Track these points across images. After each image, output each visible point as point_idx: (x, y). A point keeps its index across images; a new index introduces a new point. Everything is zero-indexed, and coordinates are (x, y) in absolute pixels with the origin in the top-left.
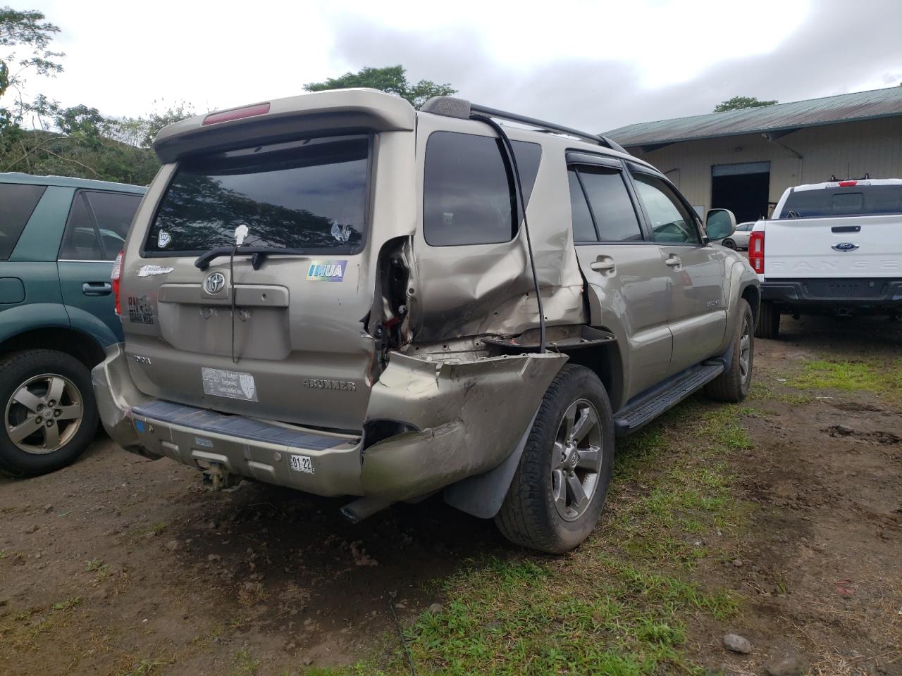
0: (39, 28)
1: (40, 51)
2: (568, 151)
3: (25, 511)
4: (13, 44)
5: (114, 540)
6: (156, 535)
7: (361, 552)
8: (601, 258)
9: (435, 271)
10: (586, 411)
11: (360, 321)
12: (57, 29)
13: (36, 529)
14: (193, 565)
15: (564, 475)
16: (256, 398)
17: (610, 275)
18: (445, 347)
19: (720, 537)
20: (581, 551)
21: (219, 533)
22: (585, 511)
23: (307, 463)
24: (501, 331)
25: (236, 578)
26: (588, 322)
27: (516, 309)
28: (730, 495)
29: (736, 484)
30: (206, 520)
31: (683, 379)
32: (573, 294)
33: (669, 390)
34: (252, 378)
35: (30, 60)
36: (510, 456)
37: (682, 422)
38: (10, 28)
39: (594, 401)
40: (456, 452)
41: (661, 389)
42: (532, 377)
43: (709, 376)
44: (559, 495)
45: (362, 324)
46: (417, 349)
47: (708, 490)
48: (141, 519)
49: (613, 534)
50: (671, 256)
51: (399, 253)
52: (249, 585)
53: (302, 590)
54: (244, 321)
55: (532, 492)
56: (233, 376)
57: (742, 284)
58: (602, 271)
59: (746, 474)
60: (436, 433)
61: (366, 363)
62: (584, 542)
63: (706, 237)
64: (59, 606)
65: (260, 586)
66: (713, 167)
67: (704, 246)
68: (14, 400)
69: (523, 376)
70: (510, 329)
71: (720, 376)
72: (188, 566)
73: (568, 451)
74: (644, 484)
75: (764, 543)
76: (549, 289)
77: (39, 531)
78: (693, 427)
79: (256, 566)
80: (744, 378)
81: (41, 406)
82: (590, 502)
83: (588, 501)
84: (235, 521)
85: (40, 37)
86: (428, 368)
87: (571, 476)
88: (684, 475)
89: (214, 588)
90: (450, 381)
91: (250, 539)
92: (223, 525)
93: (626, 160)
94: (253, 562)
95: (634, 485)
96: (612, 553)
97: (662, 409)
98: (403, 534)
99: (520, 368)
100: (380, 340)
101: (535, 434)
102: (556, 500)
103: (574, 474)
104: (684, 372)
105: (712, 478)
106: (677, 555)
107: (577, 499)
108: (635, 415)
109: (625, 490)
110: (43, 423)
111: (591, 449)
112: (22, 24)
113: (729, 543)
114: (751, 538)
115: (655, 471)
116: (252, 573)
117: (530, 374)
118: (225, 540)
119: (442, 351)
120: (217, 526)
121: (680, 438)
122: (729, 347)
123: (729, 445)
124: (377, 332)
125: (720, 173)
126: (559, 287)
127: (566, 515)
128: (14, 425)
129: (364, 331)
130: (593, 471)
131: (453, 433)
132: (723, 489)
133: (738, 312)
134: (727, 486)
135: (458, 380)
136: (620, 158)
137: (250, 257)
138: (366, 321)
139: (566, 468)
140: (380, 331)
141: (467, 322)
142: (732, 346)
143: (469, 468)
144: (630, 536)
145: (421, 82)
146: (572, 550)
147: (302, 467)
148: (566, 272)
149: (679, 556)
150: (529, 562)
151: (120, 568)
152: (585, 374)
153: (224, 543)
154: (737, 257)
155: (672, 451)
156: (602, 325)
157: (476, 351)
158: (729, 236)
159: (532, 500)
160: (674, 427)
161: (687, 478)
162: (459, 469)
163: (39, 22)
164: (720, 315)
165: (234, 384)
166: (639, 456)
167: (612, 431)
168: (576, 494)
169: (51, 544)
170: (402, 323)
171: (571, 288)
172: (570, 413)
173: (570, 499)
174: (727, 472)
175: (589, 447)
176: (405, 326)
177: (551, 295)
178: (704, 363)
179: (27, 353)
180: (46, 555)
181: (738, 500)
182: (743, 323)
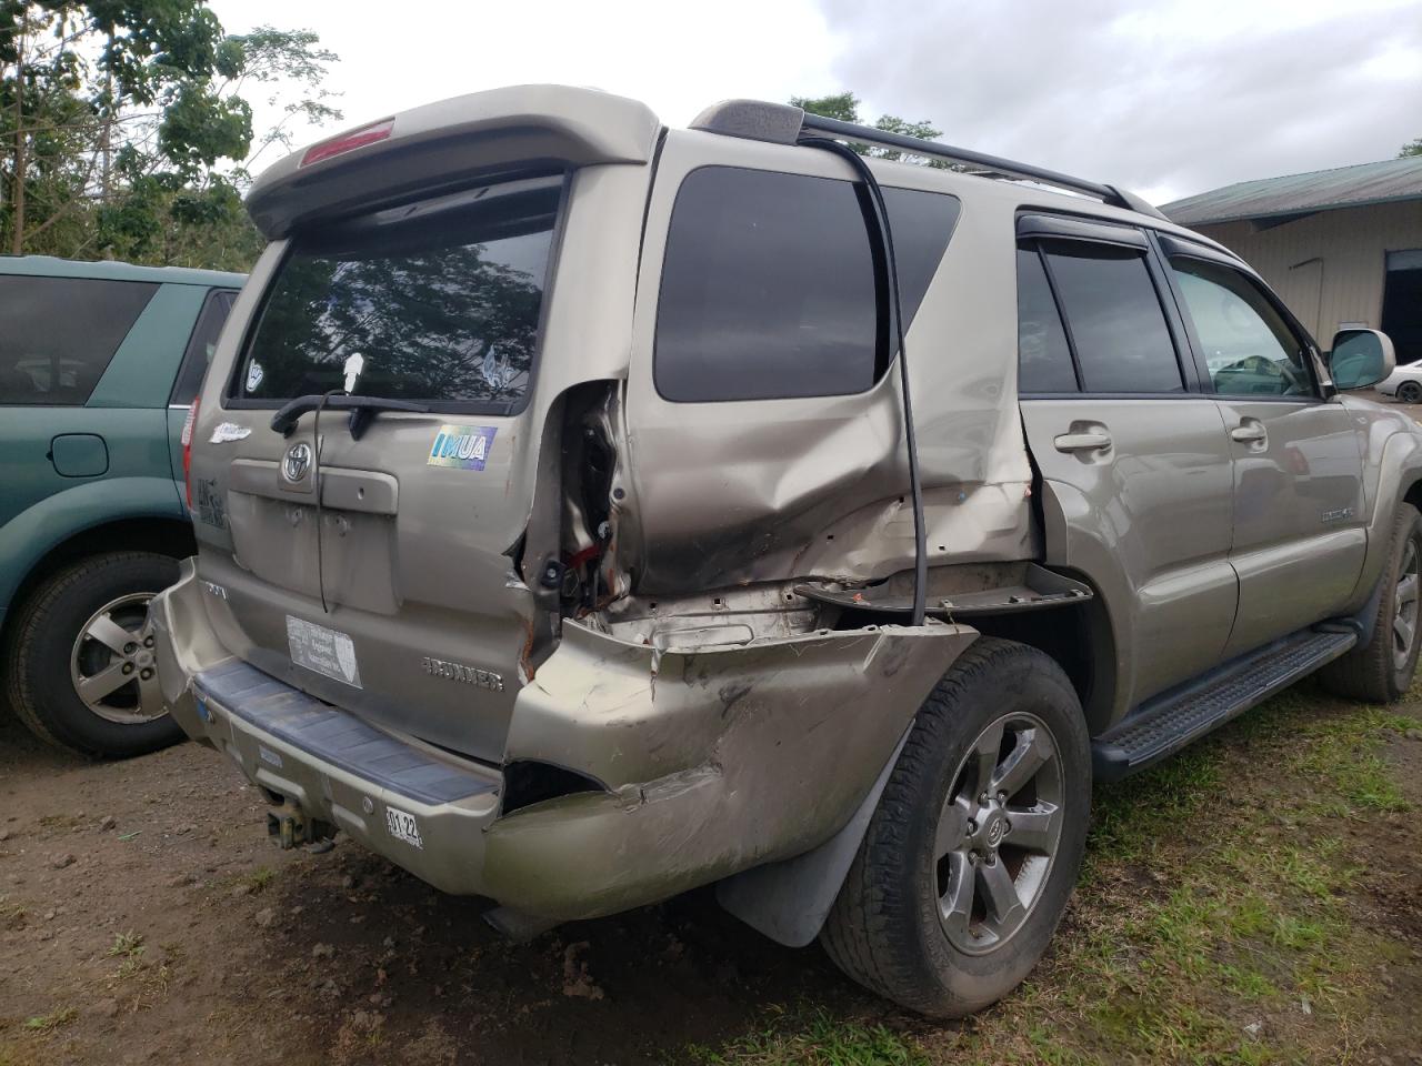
0: (311, 56)
1: (311, 89)
2: (1021, 213)
3: (73, 824)
4: (276, 79)
5: (179, 897)
6: (251, 891)
7: (578, 967)
8: (1080, 426)
9: (678, 452)
10: (1029, 734)
11: (503, 554)
12: (335, 57)
13: (71, 861)
14: (284, 961)
15: (971, 862)
16: (359, 682)
17: (1099, 461)
18: (717, 602)
19: (1307, 1018)
20: (999, 1016)
21: (354, 899)
22: (1016, 930)
23: (411, 827)
24: (843, 572)
25: (347, 998)
26: (1040, 558)
27: (875, 528)
28: (1342, 915)
29: (1362, 892)
30: (343, 870)
31: (1265, 659)
32: (1007, 499)
33: (1231, 681)
34: (351, 643)
35: (298, 104)
36: (842, 829)
37: (1264, 737)
38: (272, 56)
39: (1048, 715)
40: (700, 830)
41: (1213, 681)
42: (887, 674)
43: (1319, 657)
44: (953, 905)
45: (510, 560)
46: (653, 606)
47: (1292, 898)
48: (244, 856)
49: (1075, 980)
50: (1245, 422)
51: (599, 416)
52: (360, 1017)
53: (447, 1039)
54: (344, 535)
55: (886, 903)
56: (326, 636)
57: (1406, 473)
58: (1082, 453)
59: (1384, 869)
60: (650, 793)
61: (521, 640)
62: (1012, 993)
63: (1328, 383)
64: (34, 1022)
65: (379, 1019)
66: (1387, 255)
67: (1325, 402)
68: (86, 634)
69: (867, 671)
70: (860, 568)
71: (1348, 656)
72: (274, 964)
73: (983, 815)
74: (1162, 869)
75: (1404, 1044)
76: (953, 490)
77: (75, 865)
78: (1284, 750)
79: (388, 976)
80: (1401, 658)
81: (131, 646)
82: (1028, 914)
83: (1025, 911)
84: (390, 875)
85: (312, 70)
86: (631, 657)
87: (988, 862)
88: (1247, 857)
89: (298, 1017)
90: (684, 686)
91: (400, 915)
92: (369, 882)
93: (1159, 230)
94: (384, 969)
95: (1142, 872)
96: (1062, 1028)
97: (1209, 724)
98: (670, 935)
99: (862, 655)
100: (555, 592)
101: (900, 787)
102: (947, 914)
103: (997, 859)
104: (1269, 645)
105: (1309, 871)
106: (1203, 1049)
107: (999, 908)
108: (1147, 736)
109: (1118, 880)
110: (136, 673)
111: (1039, 809)
112: (288, 50)
113: (1323, 1034)
114: (1374, 1028)
115: (1189, 842)
116: (377, 989)
117: (886, 668)
118: (358, 915)
119: (710, 611)
120: (356, 884)
121: (1252, 772)
122: (1370, 598)
123: (1354, 798)
124: (546, 576)
125: (1400, 264)
126: (977, 484)
127: (970, 942)
128: (88, 674)
129: (512, 574)
130: (1041, 853)
131: (696, 789)
132: (1330, 899)
133: (1394, 533)
134: (1338, 892)
135: (704, 685)
136: (1146, 227)
137: (347, 414)
138: (518, 552)
139: (978, 849)
140: (552, 574)
141: (764, 554)
142: (1377, 597)
143: (737, 859)
144: (1111, 990)
145: (882, 120)
146: (980, 1012)
147: (404, 832)
148: (997, 453)
149: (1206, 1054)
150: (884, 1033)
151: (162, 955)
152: (1026, 664)
153: (353, 920)
154: (1402, 421)
155: (1231, 801)
156: (1069, 563)
157: (785, 611)
158: (1376, 382)
159: (886, 918)
160: (1243, 749)
161: (1252, 865)
162: (712, 863)
163: (310, 48)
164: (1352, 536)
165: (328, 650)
166: (1161, 806)
167: (1087, 774)
168: (996, 900)
169: (79, 894)
170: (603, 556)
171: (1005, 486)
172: (987, 741)
173: (983, 907)
174: (1344, 860)
175: (1035, 804)
176: (609, 562)
177: (958, 502)
178: (1316, 628)
179: (112, 558)
180: (63, 914)
181: (1359, 932)
182: (1406, 550)
